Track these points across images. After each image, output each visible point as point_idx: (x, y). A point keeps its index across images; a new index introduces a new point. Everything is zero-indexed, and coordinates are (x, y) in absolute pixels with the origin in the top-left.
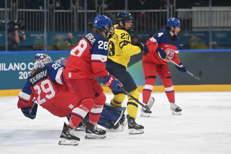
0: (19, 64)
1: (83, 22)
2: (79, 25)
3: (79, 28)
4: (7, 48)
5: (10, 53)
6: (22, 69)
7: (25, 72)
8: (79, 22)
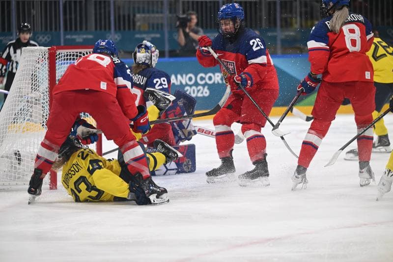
0: (184, 76)
1: (275, 14)
2: (269, 19)
3: (270, 23)
4: (167, 54)
5: (172, 60)
6: (189, 83)
7: (194, 87)
8: (269, 14)
